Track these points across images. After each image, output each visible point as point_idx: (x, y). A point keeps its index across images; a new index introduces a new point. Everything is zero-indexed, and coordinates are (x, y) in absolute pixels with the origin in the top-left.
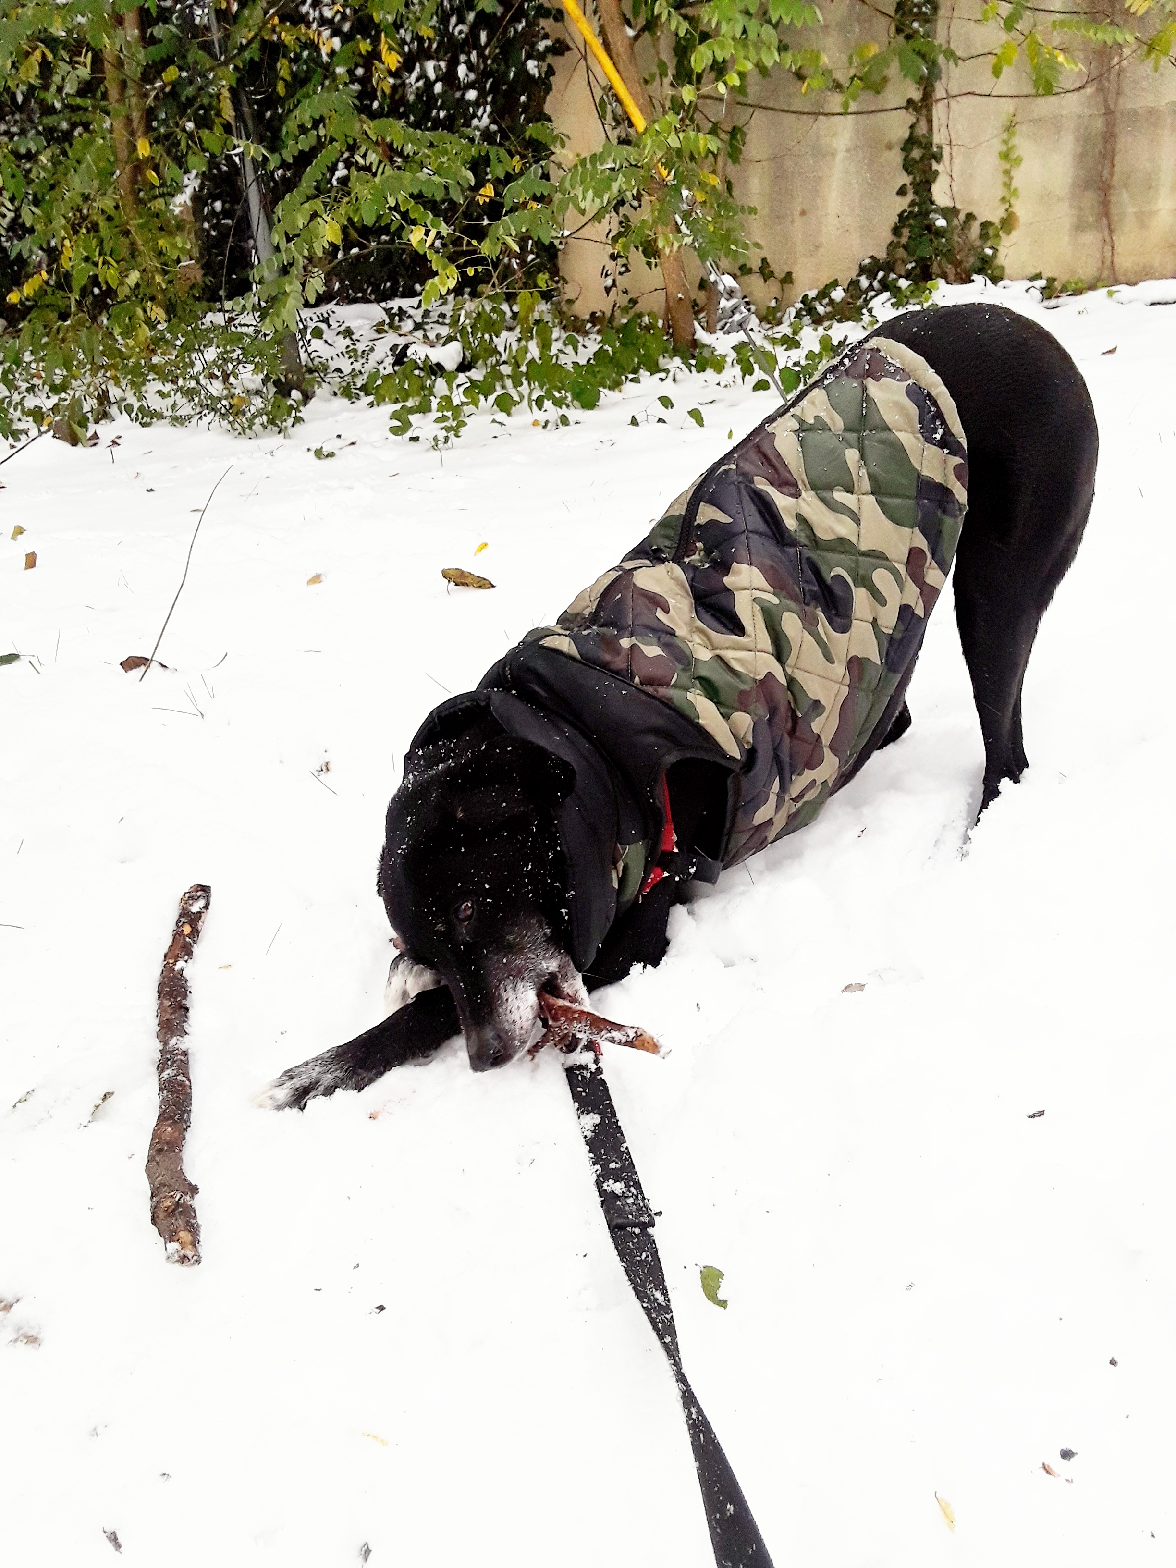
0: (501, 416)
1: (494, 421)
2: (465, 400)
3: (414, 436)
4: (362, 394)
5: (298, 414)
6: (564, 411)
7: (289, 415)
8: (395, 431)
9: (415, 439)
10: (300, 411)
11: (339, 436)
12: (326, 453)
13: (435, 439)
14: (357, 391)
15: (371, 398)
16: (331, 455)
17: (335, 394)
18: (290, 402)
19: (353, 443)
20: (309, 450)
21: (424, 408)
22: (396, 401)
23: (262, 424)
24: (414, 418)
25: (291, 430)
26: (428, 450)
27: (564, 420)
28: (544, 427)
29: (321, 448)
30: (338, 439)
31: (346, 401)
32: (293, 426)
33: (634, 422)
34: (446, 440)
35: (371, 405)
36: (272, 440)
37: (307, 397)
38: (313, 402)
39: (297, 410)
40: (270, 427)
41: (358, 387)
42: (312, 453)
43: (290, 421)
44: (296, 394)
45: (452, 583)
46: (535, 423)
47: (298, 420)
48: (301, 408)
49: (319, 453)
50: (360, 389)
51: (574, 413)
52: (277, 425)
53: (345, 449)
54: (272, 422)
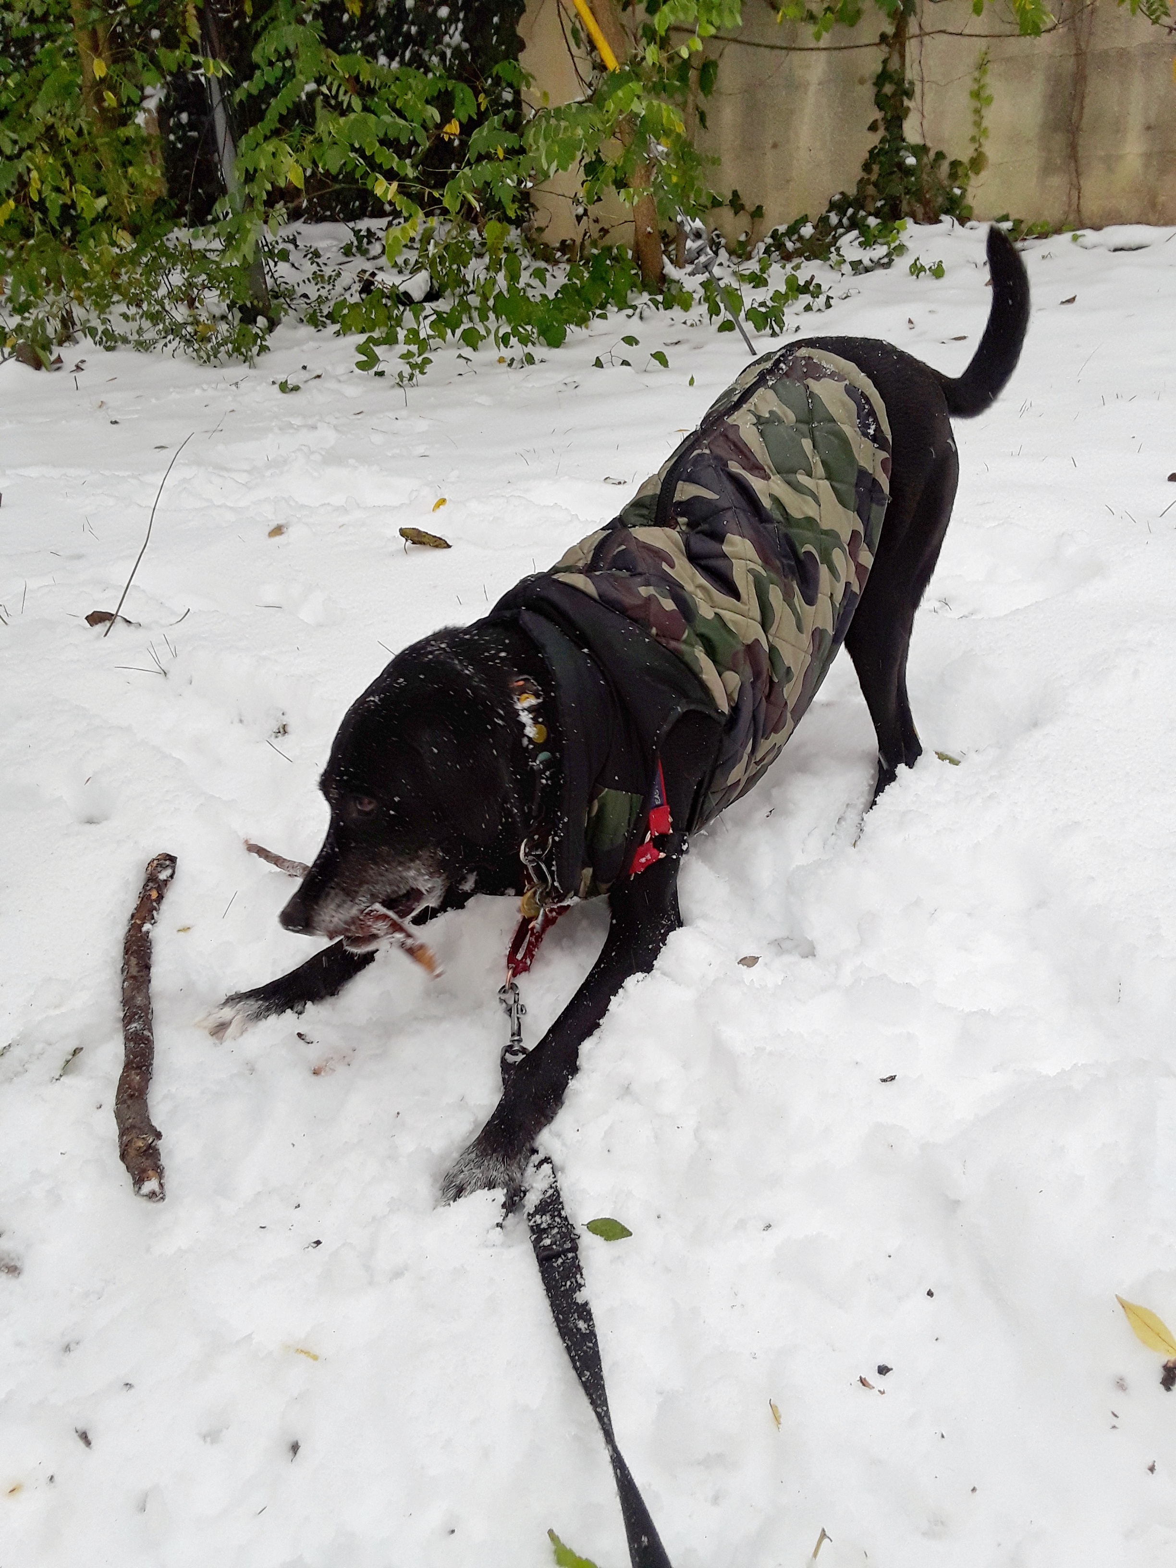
0: (467, 352)
1: (460, 356)
2: (431, 333)
3: (380, 370)
4: (328, 322)
5: (264, 343)
6: (530, 349)
7: (255, 343)
8: (361, 366)
9: (381, 374)
10: (265, 340)
11: (304, 368)
12: (290, 387)
13: (400, 375)
14: (324, 319)
15: (337, 327)
16: (296, 389)
17: (302, 321)
18: (255, 330)
19: (319, 376)
20: (274, 383)
21: (390, 340)
22: (363, 331)
23: (227, 352)
24: (379, 351)
25: (257, 360)
26: (393, 387)
27: (530, 359)
28: (510, 365)
29: (286, 381)
30: (303, 372)
31: (312, 329)
32: (258, 355)
33: (598, 364)
34: (411, 379)
35: (338, 334)
36: (238, 371)
37: (273, 324)
38: (279, 330)
39: (263, 339)
40: (235, 354)
41: (324, 314)
42: (277, 386)
43: (255, 349)
44: (261, 321)
45: (409, 542)
46: (501, 360)
47: (263, 349)
48: (267, 337)
49: (284, 387)
50: (326, 317)
51: (540, 351)
52: (242, 354)
53: (310, 382)
54: (237, 349)
